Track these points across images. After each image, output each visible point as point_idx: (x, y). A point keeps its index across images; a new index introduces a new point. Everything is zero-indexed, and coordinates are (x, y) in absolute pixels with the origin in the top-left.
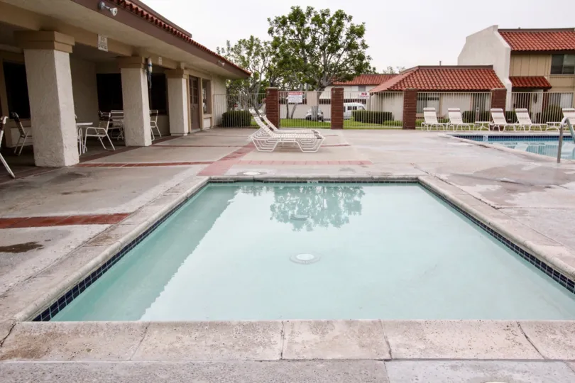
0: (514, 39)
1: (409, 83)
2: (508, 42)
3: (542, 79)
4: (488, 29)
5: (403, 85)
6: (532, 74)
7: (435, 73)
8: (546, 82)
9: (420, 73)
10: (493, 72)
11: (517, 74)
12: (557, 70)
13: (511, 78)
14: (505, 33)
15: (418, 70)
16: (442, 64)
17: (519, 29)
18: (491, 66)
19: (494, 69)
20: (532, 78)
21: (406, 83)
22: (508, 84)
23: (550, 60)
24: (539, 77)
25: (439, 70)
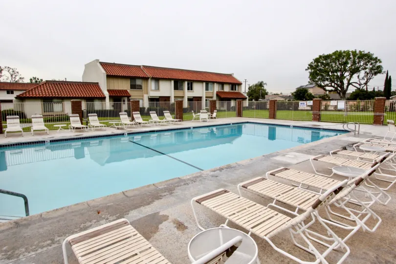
0: (109, 68)
1: (37, 92)
2: (105, 70)
3: (126, 91)
4: (94, 61)
5: (31, 93)
6: (121, 88)
7: (59, 85)
8: (128, 93)
9: (47, 85)
10: (99, 86)
11: (112, 88)
12: (133, 87)
13: (108, 91)
14: (104, 65)
15: (46, 83)
16: (67, 80)
17: (114, 63)
18: (98, 83)
19: (99, 85)
20: (120, 90)
21: (34, 92)
22: (106, 94)
23: (129, 82)
24: (124, 90)
25: (62, 84)
